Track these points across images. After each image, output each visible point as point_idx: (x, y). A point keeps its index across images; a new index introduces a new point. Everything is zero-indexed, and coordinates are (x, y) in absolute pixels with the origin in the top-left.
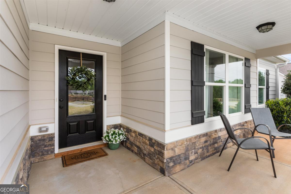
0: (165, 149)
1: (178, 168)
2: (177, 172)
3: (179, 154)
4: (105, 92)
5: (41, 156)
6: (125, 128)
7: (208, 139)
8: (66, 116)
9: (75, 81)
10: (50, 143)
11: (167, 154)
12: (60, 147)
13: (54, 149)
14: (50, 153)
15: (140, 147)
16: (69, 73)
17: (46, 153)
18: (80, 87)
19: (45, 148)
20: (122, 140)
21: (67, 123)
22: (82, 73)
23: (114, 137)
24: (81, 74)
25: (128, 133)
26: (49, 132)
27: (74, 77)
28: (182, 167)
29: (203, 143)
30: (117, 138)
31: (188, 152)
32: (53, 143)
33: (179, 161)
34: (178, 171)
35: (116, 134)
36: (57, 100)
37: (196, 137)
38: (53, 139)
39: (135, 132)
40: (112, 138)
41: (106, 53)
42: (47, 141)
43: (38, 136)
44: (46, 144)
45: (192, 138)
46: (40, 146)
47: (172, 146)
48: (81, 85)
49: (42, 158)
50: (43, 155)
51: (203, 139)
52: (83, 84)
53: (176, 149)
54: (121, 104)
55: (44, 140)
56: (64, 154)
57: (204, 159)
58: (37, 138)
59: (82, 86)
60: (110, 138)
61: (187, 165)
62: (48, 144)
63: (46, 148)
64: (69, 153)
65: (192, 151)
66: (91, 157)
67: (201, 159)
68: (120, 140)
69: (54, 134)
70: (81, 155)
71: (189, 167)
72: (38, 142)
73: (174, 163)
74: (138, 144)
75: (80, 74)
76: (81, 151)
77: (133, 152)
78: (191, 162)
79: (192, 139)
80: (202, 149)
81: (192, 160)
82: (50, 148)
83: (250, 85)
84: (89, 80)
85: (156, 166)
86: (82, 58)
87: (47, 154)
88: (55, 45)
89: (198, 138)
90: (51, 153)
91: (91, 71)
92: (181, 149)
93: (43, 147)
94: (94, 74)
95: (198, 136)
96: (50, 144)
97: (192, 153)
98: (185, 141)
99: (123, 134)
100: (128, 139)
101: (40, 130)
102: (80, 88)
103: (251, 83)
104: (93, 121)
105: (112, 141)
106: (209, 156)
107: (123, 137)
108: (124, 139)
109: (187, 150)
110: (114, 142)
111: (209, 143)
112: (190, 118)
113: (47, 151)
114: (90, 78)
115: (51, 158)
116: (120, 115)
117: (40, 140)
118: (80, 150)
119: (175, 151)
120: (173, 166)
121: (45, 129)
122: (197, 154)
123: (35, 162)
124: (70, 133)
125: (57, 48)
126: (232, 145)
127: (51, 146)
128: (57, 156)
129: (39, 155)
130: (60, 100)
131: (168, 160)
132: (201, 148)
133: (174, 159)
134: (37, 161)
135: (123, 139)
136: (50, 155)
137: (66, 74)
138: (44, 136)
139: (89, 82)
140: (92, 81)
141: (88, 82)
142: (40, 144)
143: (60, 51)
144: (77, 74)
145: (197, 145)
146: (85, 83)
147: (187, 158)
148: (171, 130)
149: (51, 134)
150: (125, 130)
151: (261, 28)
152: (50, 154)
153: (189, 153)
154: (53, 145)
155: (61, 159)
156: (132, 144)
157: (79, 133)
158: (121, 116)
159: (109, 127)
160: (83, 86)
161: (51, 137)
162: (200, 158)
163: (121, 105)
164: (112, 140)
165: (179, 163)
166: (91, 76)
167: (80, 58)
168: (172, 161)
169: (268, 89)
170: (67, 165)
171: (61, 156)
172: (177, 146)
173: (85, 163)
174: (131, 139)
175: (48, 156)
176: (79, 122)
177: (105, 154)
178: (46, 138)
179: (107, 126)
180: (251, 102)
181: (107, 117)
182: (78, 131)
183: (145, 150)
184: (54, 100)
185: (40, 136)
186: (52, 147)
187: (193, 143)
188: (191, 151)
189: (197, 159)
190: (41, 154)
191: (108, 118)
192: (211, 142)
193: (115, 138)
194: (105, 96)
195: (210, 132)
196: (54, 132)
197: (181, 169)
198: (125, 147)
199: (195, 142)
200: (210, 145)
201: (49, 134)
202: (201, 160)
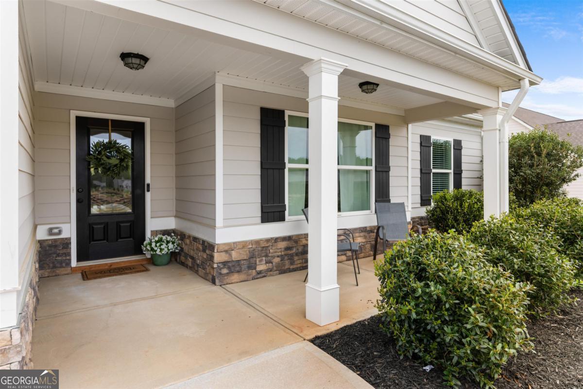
0: (216, 251)
1: (235, 277)
2: (233, 281)
3: (239, 259)
4: (148, 180)
5: (52, 268)
6: (179, 234)
7: (292, 244)
8: (87, 213)
9: (100, 163)
10: (65, 251)
11: (218, 257)
12: (79, 259)
13: (70, 260)
14: (64, 265)
15: (194, 257)
16: (91, 149)
17: (58, 265)
18: (108, 171)
19: (57, 258)
20: (171, 251)
21: (89, 225)
22: (111, 150)
23: (158, 245)
24: (110, 152)
25: (182, 240)
26: (63, 236)
27: (99, 157)
28: (243, 276)
29: (283, 250)
30: (162, 247)
31: (254, 259)
32: (68, 251)
33: (238, 269)
34: (235, 281)
35: (164, 242)
36: (73, 190)
37: (268, 240)
38: (68, 247)
39: (189, 237)
40: (156, 246)
41: (149, 119)
42: (60, 248)
43: (47, 240)
44: (58, 252)
45: (262, 240)
46: (50, 254)
47: (226, 248)
48: (109, 168)
49: (54, 271)
50: (54, 267)
51: (282, 245)
52: (113, 167)
53: (234, 254)
54: (174, 198)
55: (56, 246)
56: (86, 269)
57: (284, 273)
58: (46, 243)
59: (111, 169)
60: (152, 246)
61: (251, 276)
62: (61, 252)
63: (60, 258)
64: (92, 268)
65: (262, 259)
66: (123, 272)
67: (278, 272)
68: (169, 250)
69: (70, 239)
70: (110, 270)
71: (255, 279)
72: (48, 248)
73: (229, 271)
74: (192, 253)
75: (108, 152)
76: (111, 266)
77: (187, 268)
78: (260, 273)
79: (261, 242)
80: (281, 258)
81: (261, 271)
82: (64, 258)
83: (389, 167)
84: (121, 160)
85: (208, 276)
86: (112, 127)
87: (61, 267)
88: (71, 111)
89: (273, 241)
90: (66, 266)
91: (125, 148)
92: (240, 254)
93: (55, 256)
94: (130, 152)
95: (272, 238)
96: (65, 253)
97: (261, 261)
98: (249, 243)
99: (173, 243)
100: (182, 250)
101: (50, 232)
102: (108, 173)
103: (390, 165)
104: (129, 224)
105: (156, 251)
106: (294, 270)
107: (174, 246)
108: (176, 248)
109: (252, 256)
110: (158, 252)
111: (294, 250)
112: (259, 214)
113: (61, 262)
114: (123, 158)
115: (66, 272)
116: (174, 215)
117: (50, 246)
118: (109, 265)
119: (230, 255)
120: (227, 273)
121: (56, 231)
122: (271, 264)
123: (44, 276)
124: (94, 241)
125: (74, 114)
126: (345, 259)
127: (66, 256)
128: (74, 270)
129: (49, 266)
130: (78, 191)
131: (219, 265)
132: (278, 256)
133: (230, 264)
134: (46, 276)
135: (174, 249)
136: (63, 269)
137: (86, 152)
138: (55, 240)
139: (122, 164)
140: (128, 162)
141: (120, 164)
142: (50, 252)
143: (79, 119)
144: (103, 153)
145: (271, 251)
146: (116, 165)
147: (252, 267)
148: (225, 227)
149: (66, 239)
150: (179, 237)
151: (366, 86)
152: (64, 267)
153: (256, 261)
154: (69, 254)
155: (80, 274)
156: (186, 255)
157: (107, 241)
158: (176, 217)
159: (154, 233)
160: (113, 170)
161: (66, 243)
162: (276, 271)
163: (175, 200)
164: (155, 249)
165: (238, 272)
166: (126, 155)
167: (108, 127)
168: (226, 267)
169: (460, 174)
170: (88, 279)
171: (81, 271)
172: (235, 248)
173: (114, 277)
174: (186, 248)
175: (62, 269)
176: (107, 224)
177: (145, 269)
178: (58, 243)
179: (151, 231)
180: (390, 195)
181: (151, 218)
182: (106, 237)
183: (198, 259)
184: (69, 191)
185: (50, 240)
186: (68, 258)
187: (263, 247)
188: (259, 258)
189: (271, 271)
190: (51, 265)
191: (153, 220)
192: (298, 249)
193: (160, 246)
194: (148, 185)
195: (298, 236)
196: (70, 236)
197: (241, 280)
198: (179, 263)
199: (267, 247)
200: (297, 254)
201: (62, 239)
202: (280, 274)
